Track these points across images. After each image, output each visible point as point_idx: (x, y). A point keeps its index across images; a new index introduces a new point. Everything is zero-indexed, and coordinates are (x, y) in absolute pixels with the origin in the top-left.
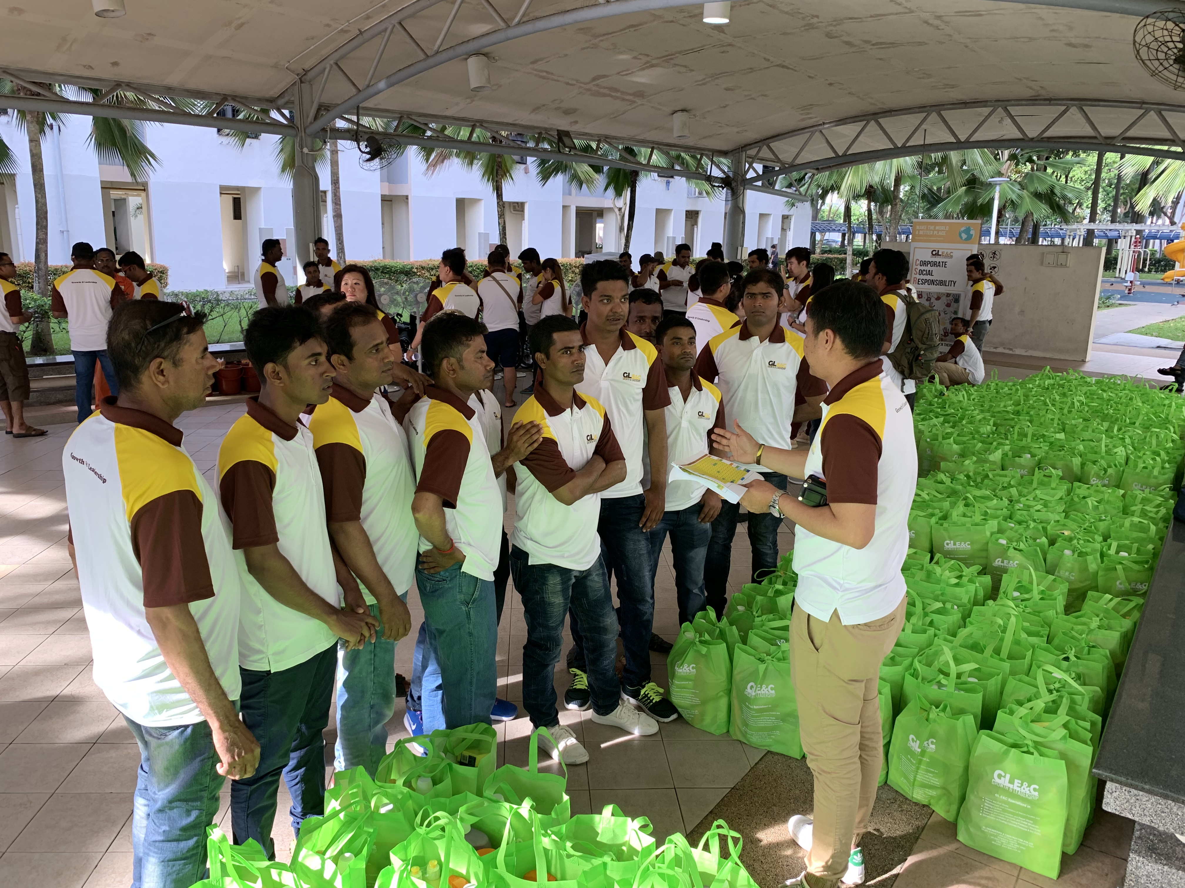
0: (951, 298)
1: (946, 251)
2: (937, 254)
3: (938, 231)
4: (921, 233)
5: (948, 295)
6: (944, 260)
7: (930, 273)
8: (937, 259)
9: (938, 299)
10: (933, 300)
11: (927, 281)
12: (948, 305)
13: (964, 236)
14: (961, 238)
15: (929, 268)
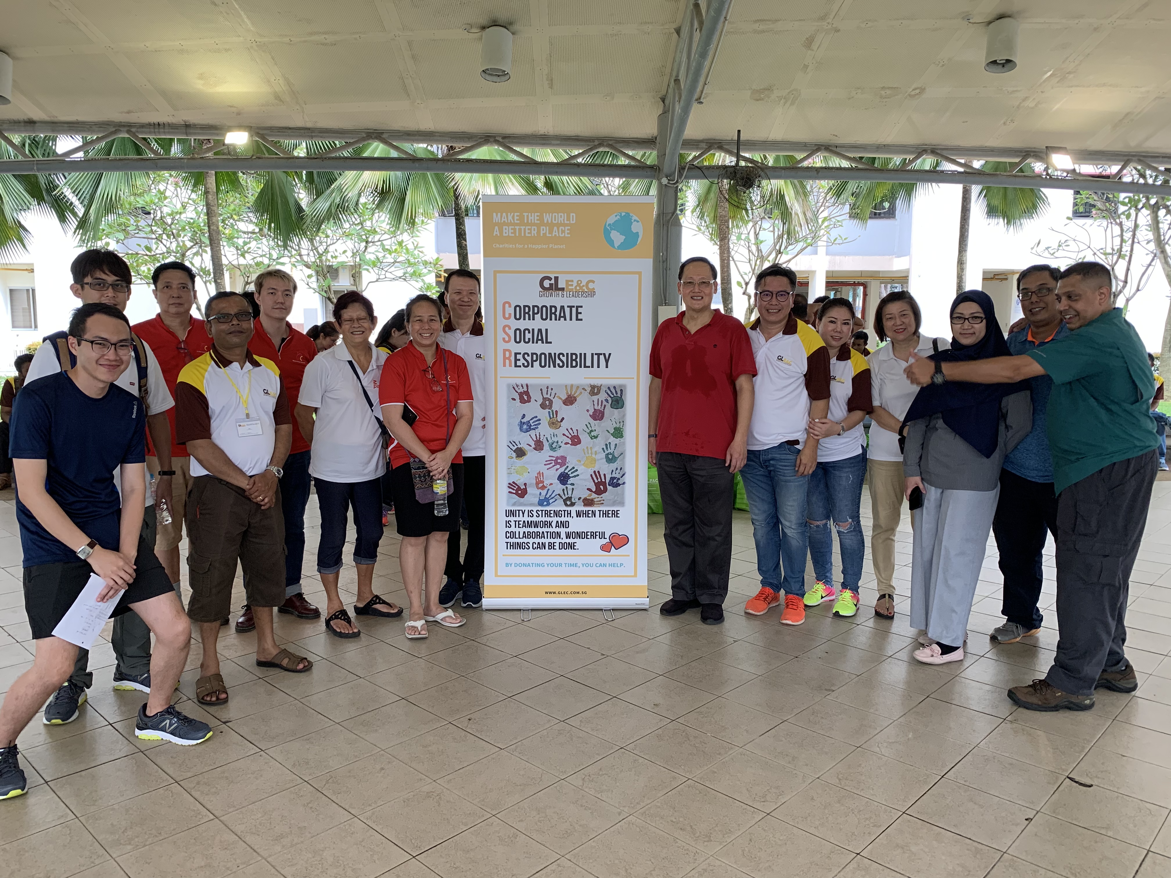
0: (603, 396)
1: (575, 278)
2: (555, 287)
3: (551, 226)
4: (507, 231)
5: (595, 390)
6: (575, 302)
7: (542, 337)
8: (556, 300)
9: (570, 401)
10: (557, 405)
11: (535, 358)
12: (598, 415)
13: (618, 238)
14: (611, 242)
15: (537, 323)
